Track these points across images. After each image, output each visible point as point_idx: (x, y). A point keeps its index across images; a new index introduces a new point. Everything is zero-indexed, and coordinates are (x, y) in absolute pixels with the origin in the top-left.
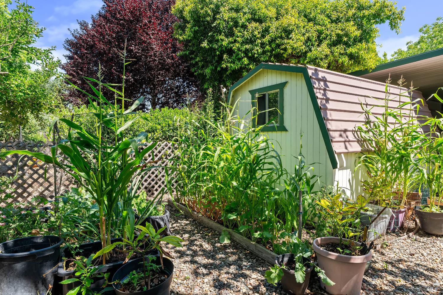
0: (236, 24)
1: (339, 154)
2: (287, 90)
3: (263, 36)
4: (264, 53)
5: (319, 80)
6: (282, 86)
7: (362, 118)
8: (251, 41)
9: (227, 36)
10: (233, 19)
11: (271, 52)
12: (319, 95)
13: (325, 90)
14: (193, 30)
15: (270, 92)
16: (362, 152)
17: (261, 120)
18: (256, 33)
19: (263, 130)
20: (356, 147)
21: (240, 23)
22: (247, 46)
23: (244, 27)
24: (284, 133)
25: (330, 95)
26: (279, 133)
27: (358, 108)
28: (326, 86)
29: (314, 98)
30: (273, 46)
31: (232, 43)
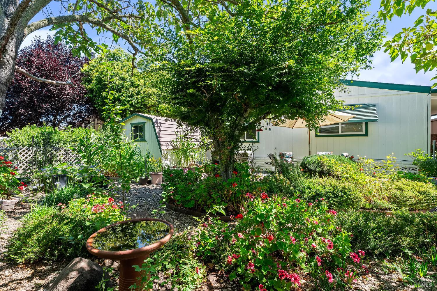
0: (123, 87)
1: (163, 150)
2: (146, 125)
3: (137, 95)
4: (138, 103)
5: (157, 123)
6: (145, 123)
7: (175, 137)
8: (131, 96)
9: (117, 92)
10: (121, 84)
11: (142, 102)
12: (157, 129)
13: (159, 127)
14: (97, 86)
15: (140, 125)
16: (173, 149)
17: (135, 137)
18: (133, 93)
19: (135, 141)
20: (171, 147)
21: (125, 86)
22: (129, 99)
23: (127, 88)
24: (145, 142)
25: (162, 129)
26: (143, 142)
27: (174, 133)
28: (160, 125)
29: (155, 130)
30: (143, 100)
31: (120, 96)
